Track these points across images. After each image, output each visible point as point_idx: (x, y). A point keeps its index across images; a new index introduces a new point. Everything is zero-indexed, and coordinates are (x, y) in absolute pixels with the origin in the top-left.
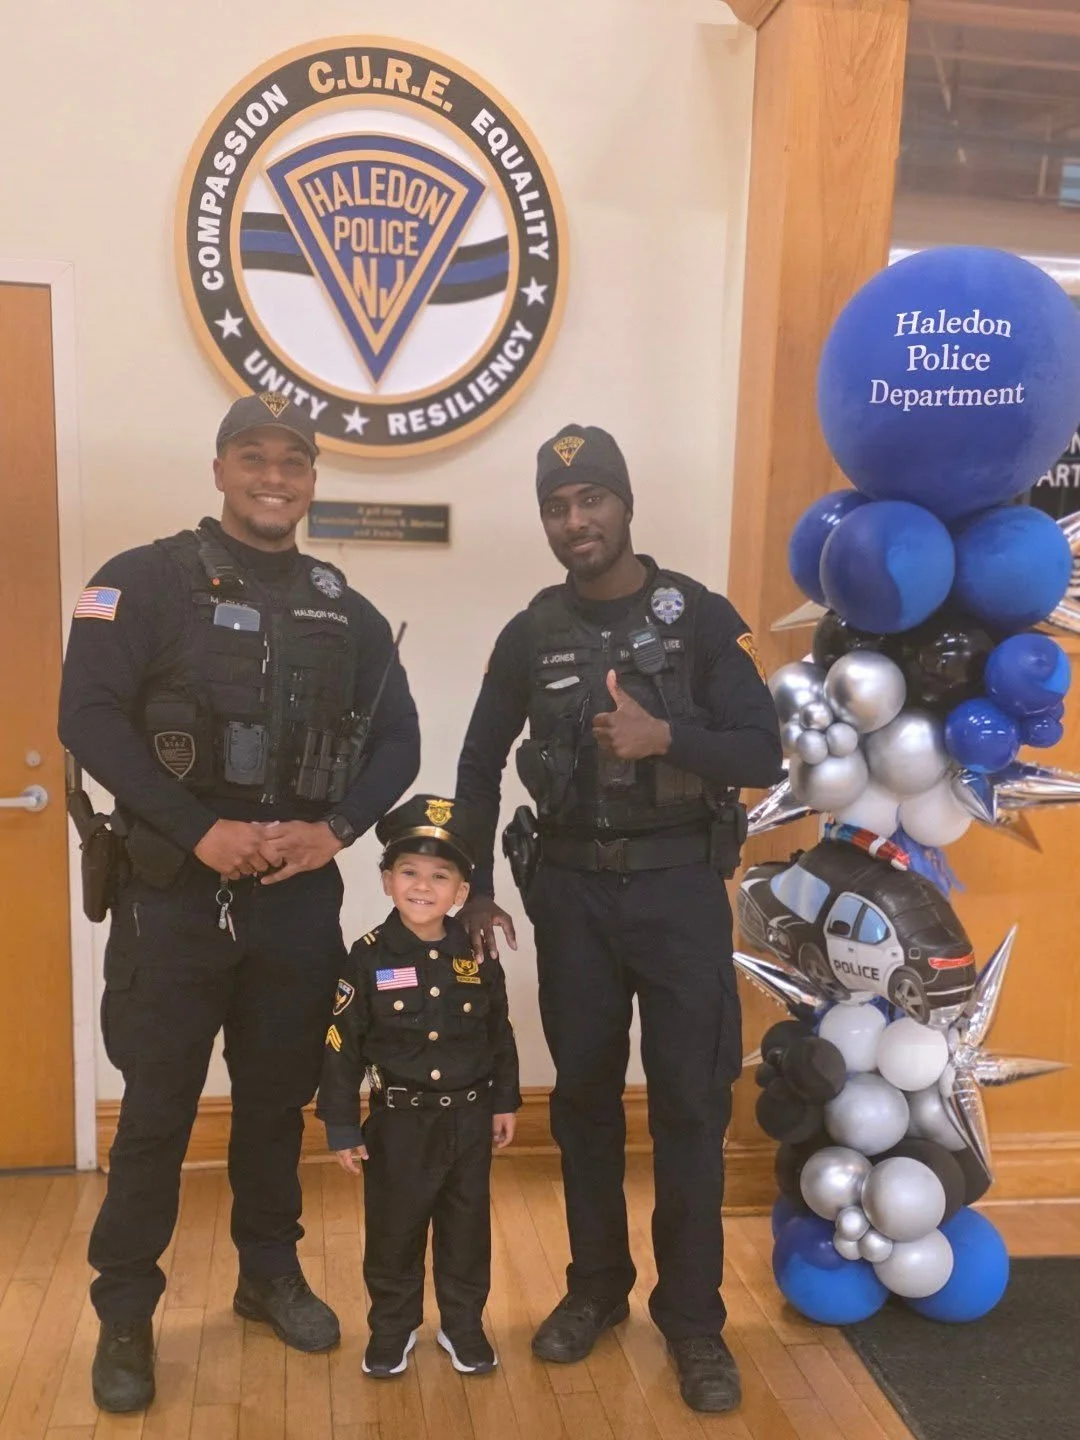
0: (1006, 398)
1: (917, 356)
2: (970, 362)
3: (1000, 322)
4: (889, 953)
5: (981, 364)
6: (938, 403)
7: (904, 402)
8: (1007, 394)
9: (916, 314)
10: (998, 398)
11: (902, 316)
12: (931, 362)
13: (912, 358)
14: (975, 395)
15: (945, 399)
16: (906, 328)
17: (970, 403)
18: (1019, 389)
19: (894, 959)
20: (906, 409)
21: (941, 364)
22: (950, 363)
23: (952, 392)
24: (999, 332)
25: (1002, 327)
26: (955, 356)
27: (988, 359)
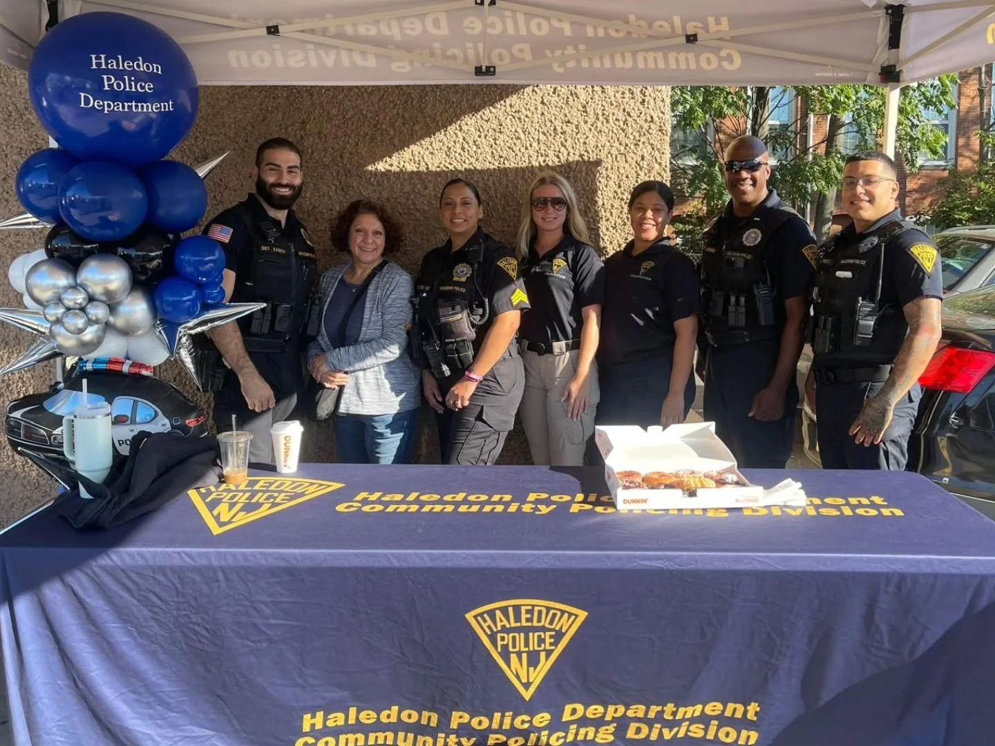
0: (165, 108)
1: (108, 82)
2: (142, 87)
3: (155, 65)
4: (160, 424)
5: (149, 89)
6: (126, 110)
7: (104, 108)
8: (165, 106)
9: (103, 56)
10: (160, 108)
11: (93, 56)
12: (119, 86)
13: (106, 83)
14: (147, 106)
15: (130, 107)
16: (99, 65)
17: (145, 110)
18: (171, 103)
19: (164, 428)
20: (106, 112)
21: (125, 87)
22: (131, 88)
23: (134, 104)
24: (155, 71)
25: (156, 68)
26: (133, 83)
27: (152, 86)
